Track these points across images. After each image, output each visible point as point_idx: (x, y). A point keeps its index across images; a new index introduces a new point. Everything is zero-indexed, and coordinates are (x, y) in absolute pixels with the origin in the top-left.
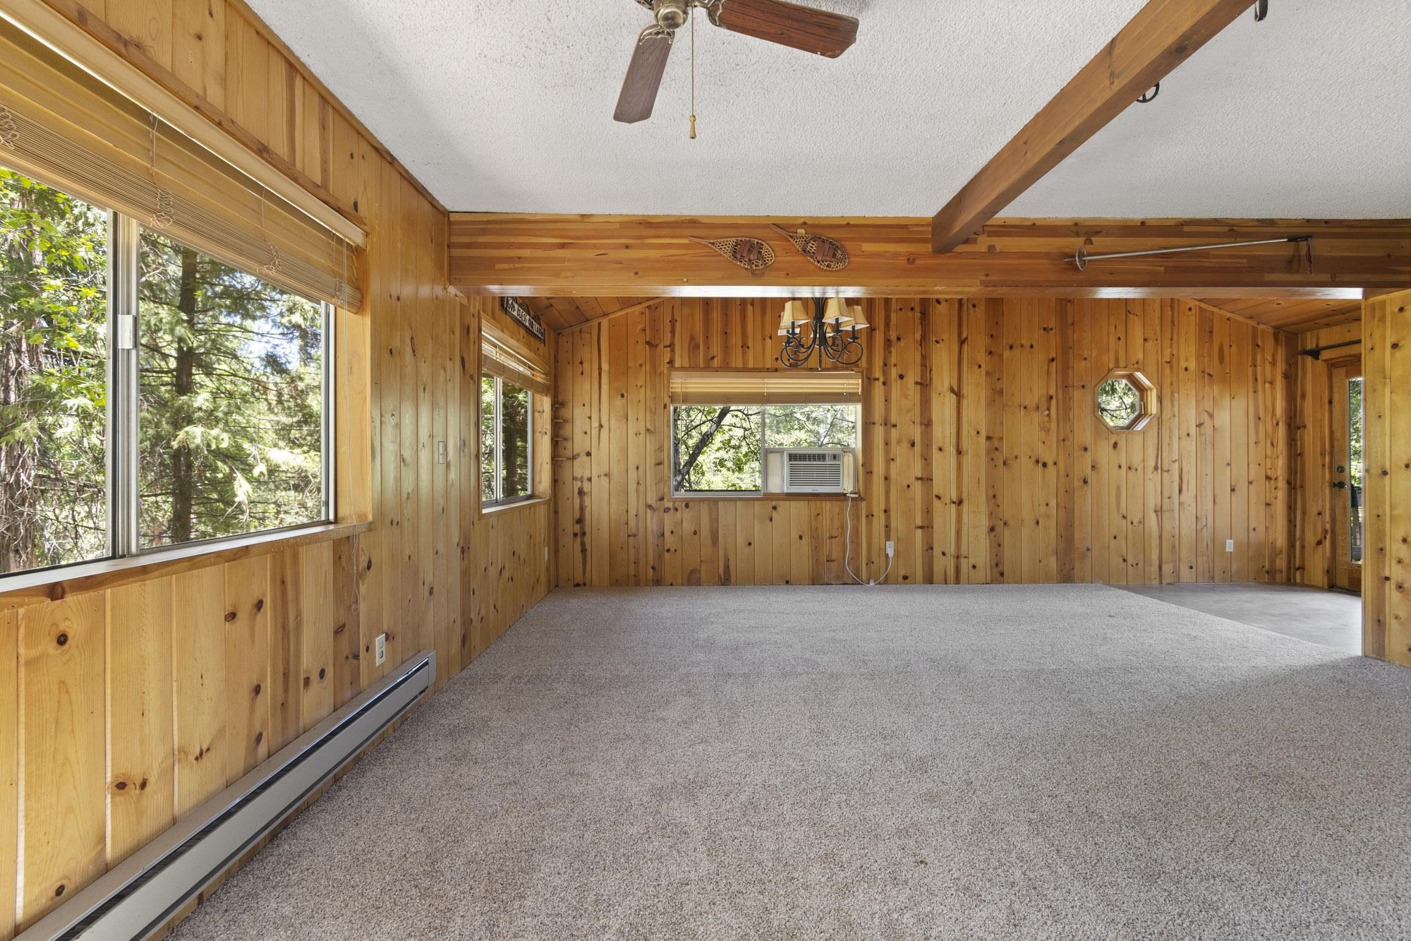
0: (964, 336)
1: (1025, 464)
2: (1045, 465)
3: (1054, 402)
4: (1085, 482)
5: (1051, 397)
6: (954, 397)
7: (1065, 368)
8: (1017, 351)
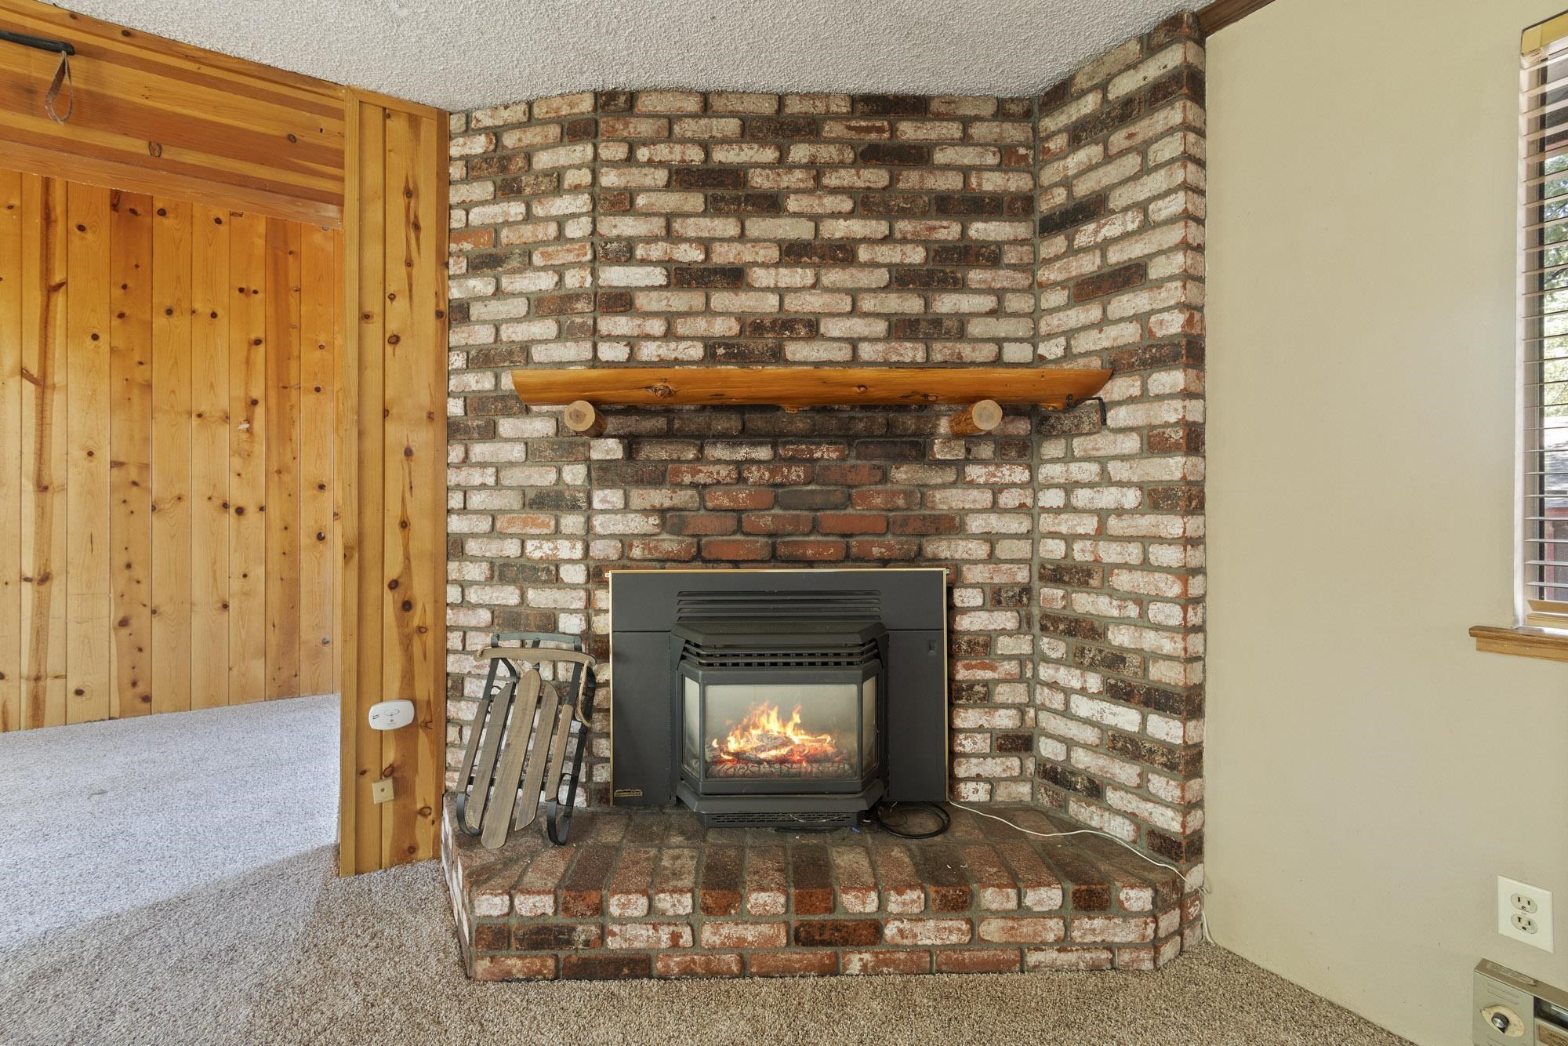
0: (58, 278)
1: (198, 507)
2: (240, 511)
3: (260, 410)
4: (320, 537)
5: (255, 402)
6: (29, 387)
7: (283, 358)
8: (180, 321)
